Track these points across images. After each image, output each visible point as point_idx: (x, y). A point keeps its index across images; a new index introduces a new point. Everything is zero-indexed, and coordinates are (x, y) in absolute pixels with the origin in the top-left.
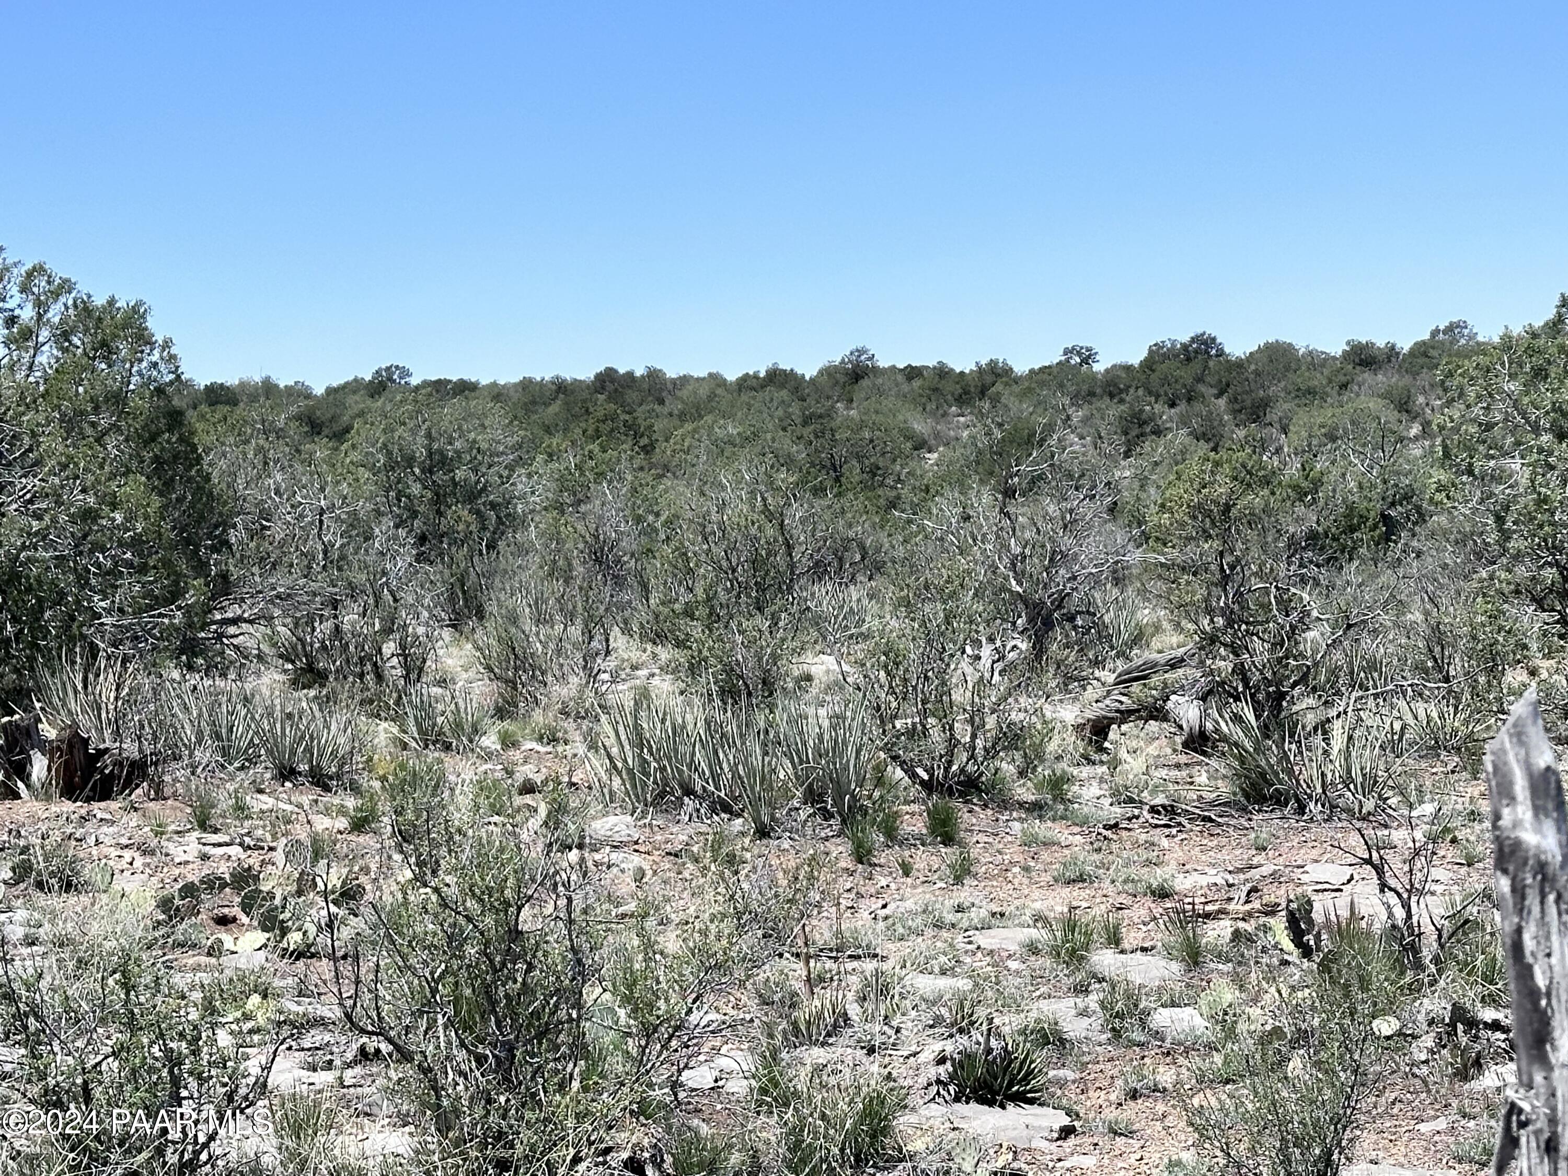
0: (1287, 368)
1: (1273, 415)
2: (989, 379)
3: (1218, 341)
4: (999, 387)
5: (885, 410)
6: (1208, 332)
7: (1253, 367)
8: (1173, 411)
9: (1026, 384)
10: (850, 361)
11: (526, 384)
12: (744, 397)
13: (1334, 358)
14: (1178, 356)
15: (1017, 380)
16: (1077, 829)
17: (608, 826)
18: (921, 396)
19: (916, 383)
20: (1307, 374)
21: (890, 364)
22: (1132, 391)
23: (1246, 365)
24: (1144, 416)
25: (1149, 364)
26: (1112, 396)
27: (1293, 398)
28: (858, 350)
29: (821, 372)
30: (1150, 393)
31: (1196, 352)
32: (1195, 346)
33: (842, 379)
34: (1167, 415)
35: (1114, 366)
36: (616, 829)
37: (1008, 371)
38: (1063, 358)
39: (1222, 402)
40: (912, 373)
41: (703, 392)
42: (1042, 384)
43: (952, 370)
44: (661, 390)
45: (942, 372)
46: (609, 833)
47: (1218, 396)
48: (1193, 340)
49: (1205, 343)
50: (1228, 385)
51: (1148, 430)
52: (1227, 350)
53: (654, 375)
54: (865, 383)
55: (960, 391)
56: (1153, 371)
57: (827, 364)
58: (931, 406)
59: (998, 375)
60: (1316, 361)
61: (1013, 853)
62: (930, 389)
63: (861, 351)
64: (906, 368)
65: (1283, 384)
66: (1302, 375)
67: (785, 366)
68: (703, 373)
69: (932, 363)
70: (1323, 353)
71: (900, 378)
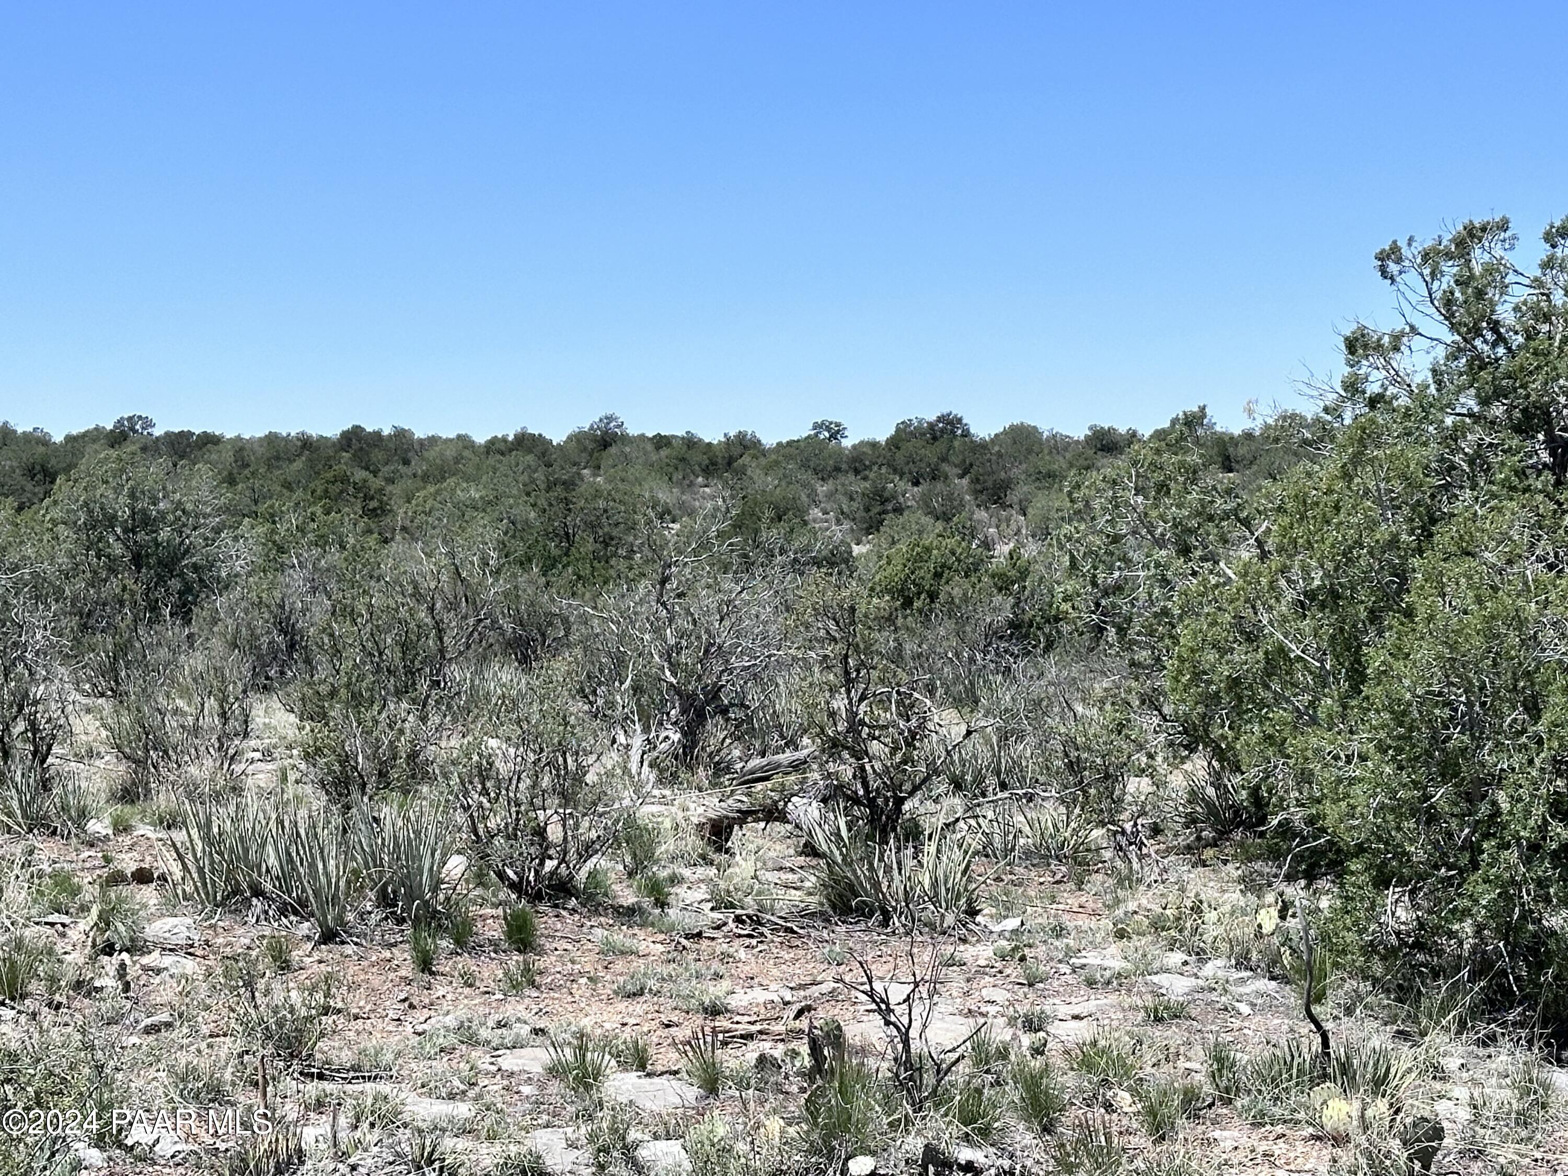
0: (1029, 451)
1: (1013, 497)
2: (736, 452)
3: (964, 421)
4: (746, 459)
5: (632, 478)
6: (954, 413)
7: (997, 448)
8: (916, 489)
9: (774, 457)
10: (598, 428)
11: (272, 439)
12: (491, 461)
13: (1078, 442)
14: (925, 434)
15: (764, 453)
16: (661, 937)
17: (167, 928)
18: (668, 465)
19: (664, 452)
20: (1047, 458)
21: (640, 433)
22: (875, 468)
23: (990, 446)
24: (886, 494)
25: (895, 442)
26: (857, 472)
27: (1034, 481)
28: (607, 418)
29: (570, 438)
30: (895, 471)
31: (942, 431)
32: (941, 425)
33: (590, 446)
34: (911, 494)
35: (862, 442)
36: (175, 931)
37: (757, 443)
38: (812, 432)
39: (965, 481)
40: (661, 442)
41: (450, 453)
42: (789, 458)
43: (700, 440)
44: (407, 451)
45: (691, 442)
46: (167, 935)
47: (961, 477)
48: (939, 419)
49: (950, 423)
50: (971, 465)
51: (890, 508)
52: (972, 431)
53: (401, 435)
54: (613, 450)
55: (707, 462)
56: (898, 448)
57: (577, 430)
58: (677, 476)
59: (746, 447)
60: (1059, 445)
61: (588, 963)
62: (677, 458)
63: (610, 419)
64: (655, 437)
65: (1024, 466)
66: (1042, 459)
67: (533, 430)
68: (452, 435)
69: (681, 433)
70: (1067, 437)
71: (649, 447)
